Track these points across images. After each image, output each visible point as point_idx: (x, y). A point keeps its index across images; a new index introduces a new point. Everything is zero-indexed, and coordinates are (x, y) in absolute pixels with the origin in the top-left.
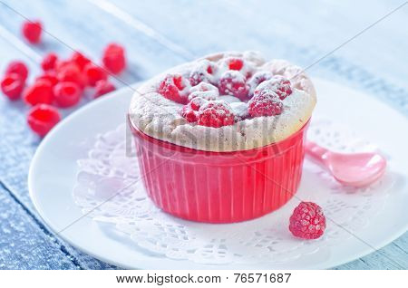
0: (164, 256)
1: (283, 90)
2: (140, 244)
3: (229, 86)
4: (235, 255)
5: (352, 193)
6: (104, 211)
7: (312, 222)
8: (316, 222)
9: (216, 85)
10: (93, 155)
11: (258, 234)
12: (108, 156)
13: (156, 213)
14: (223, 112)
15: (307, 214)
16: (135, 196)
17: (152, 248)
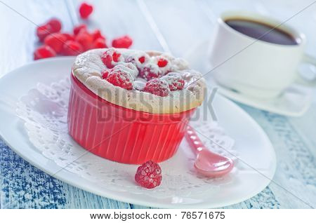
0: (41, 153)
1: (175, 85)
2: (30, 139)
3: (147, 73)
4: (88, 173)
5: (200, 178)
6: (31, 116)
7: (148, 175)
8: (152, 176)
9: (138, 69)
10: (53, 86)
11: (116, 171)
12: (63, 90)
13: (64, 132)
14: (124, 78)
15: (148, 168)
16: (61, 119)
17: (37, 144)
